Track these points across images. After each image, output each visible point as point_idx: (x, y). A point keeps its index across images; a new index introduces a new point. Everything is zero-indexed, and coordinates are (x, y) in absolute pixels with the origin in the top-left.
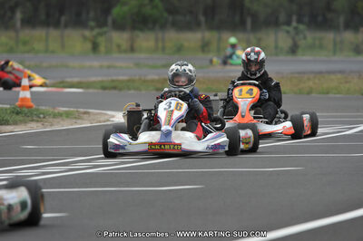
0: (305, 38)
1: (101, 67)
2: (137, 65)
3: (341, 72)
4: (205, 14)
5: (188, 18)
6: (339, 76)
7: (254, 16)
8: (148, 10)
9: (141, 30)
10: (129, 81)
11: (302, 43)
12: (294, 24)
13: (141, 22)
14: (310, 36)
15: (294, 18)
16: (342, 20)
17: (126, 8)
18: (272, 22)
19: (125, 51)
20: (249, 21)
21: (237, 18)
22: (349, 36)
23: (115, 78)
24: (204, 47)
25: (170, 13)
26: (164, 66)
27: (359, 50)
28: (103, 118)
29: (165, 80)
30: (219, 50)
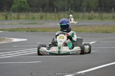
1: (8, 24)
2: (20, 23)
3: (85, 25)
4: (41, 7)
5: (36, 8)
6: (84, 27)
7: (57, 8)
8: (23, 6)
9: (21, 12)
10: (17, 28)
12: (70, 10)
13: (21, 10)
14: (75, 14)
15: (70, 8)
16: (85, 9)
17: (16, 6)
18: (63, 10)
19: (16, 19)
20: (55, 9)
21: (52, 9)
22: (87, 14)
23: (13, 28)
24: (41, 18)
25: (30, 7)
26: (29, 24)
27: (90, 18)
28: (10, 40)
29: (29, 28)
30: (46, 18)
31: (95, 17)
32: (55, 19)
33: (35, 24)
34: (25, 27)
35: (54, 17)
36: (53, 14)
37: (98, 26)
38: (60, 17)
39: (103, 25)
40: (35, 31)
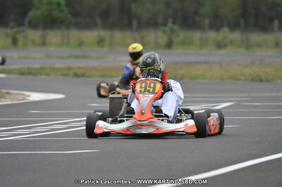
0: (178, 36)
1: (19, 58)
2: (48, 56)
3: (206, 62)
4: (101, 16)
5: (87, 19)
6: (204, 66)
7: (139, 19)
8: (56, 14)
9: (51, 28)
10: (41, 68)
11: (176, 40)
12: (170, 25)
13: (51, 22)
14: (183, 35)
15: (170, 20)
16: (207, 22)
17: (39, 12)
18: (153, 23)
19: (39, 45)
20: (135, 23)
21: (125, 21)
22: (212, 35)
23: (30, 66)
24: (100, 42)
25: (75, 14)
26: (70, 57)
27: (220, 45)
28: (24, 97)
29: (69, 69)
30: (112, 45)
31: (231, 42)
33: (84, 57)
34: (60, 64)
36: (128, 34)
37: (240, 65)
38: (145, 40)
39: (252, 63)
40: (83, 76)
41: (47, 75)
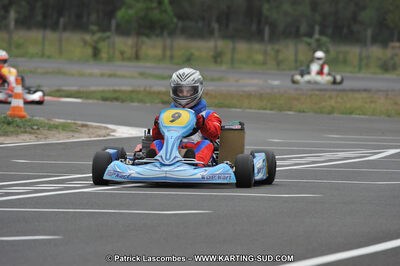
0: (328, 52)
1: (102, 75)
2: (142, 74)
3: (365, 90)
4: (219, 21)
5: (200, 24)
6: (364, 95)
7: (273, 26)
8: (156, 15)
9: (148, 36)
10: (132, 92)
12: (317, 36)
13: (148, 27)
14: (334, 50)
15: (317, 28)
16: (369, 32)
17: (131, 12)
18: (293, 32)
19: (130, 59)
20: (267, 31)
21: (254, 28)
22: (376, 51)
23: (117, 88)
24: (217, 58)
25: (180, 17)
27: (386, 67)
28: (103, 132)
30: (233, 61)
32: (264, 63)
35: (259, 57)
36: (257, 46)
38: (281, 57)
41: (141, 101)
